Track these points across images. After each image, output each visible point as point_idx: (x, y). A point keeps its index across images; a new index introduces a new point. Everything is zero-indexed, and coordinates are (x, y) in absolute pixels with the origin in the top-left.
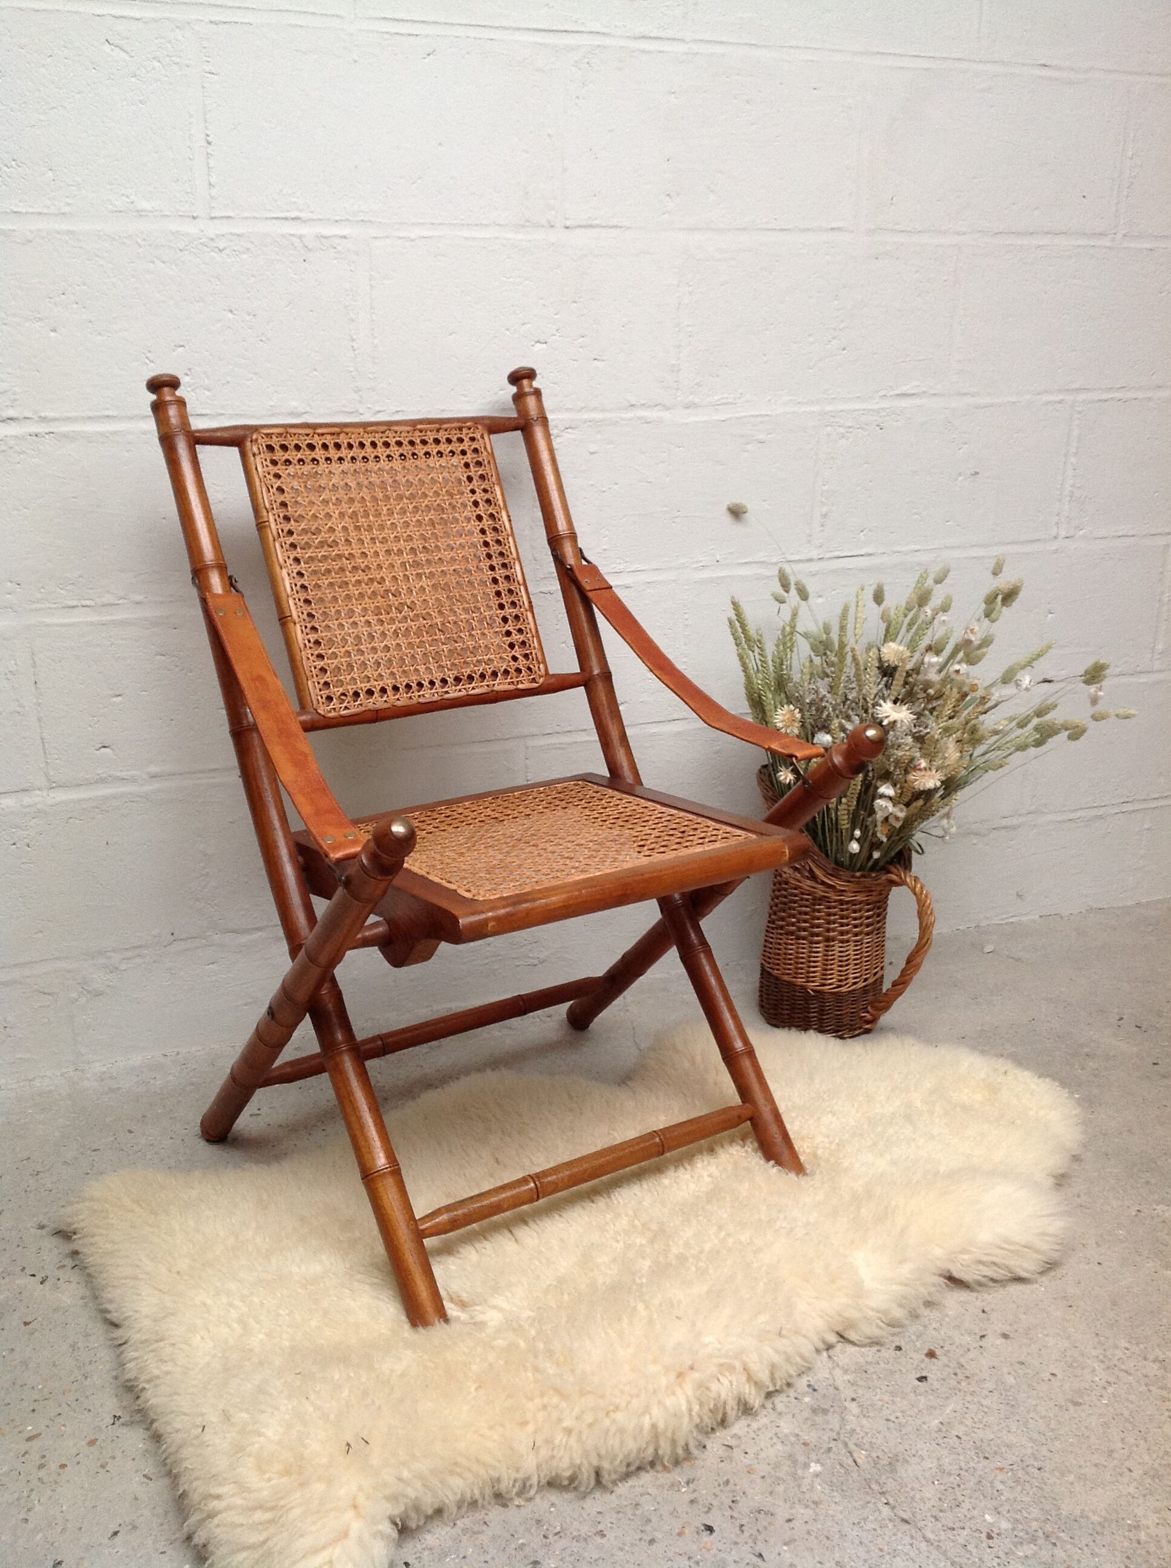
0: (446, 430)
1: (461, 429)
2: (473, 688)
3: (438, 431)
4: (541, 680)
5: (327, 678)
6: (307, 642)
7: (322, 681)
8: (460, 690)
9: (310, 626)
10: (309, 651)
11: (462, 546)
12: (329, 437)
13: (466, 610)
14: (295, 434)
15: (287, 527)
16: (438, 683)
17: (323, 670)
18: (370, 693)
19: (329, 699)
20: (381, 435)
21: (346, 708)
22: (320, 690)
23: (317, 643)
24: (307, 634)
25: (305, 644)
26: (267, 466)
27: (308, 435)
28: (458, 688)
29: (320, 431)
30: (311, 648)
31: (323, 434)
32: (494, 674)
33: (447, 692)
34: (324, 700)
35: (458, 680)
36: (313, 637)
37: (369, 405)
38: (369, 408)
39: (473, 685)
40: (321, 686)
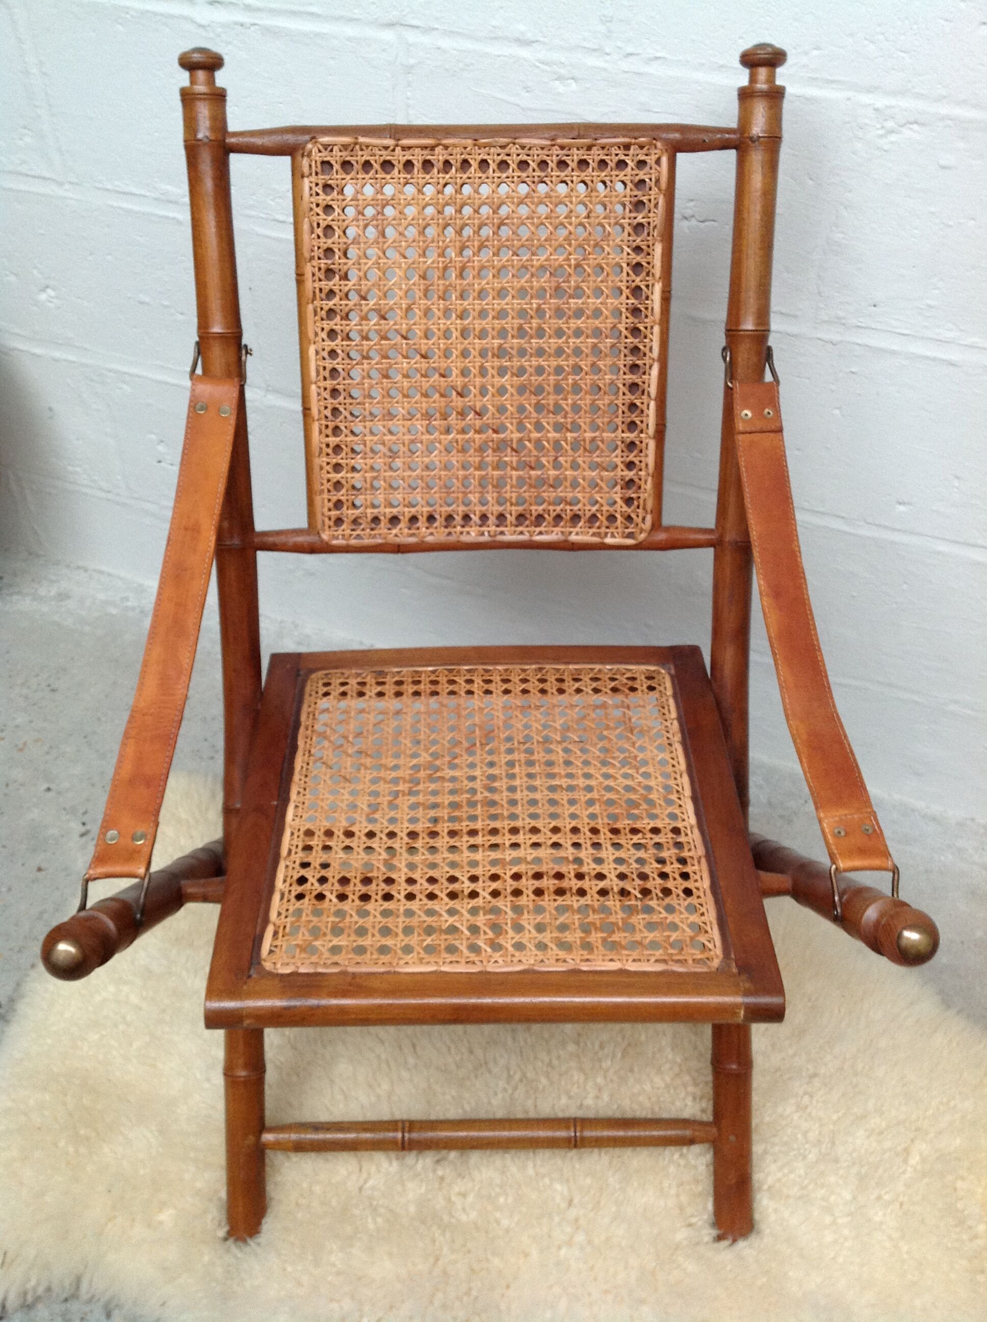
0: (603, 148)
1: (627, 147)
2: (541, 533)
3: (589, 148)
4: (643, 536)
5: (342, 495)
6: (324, 446)
7: (334, 499)
8: (521, 533)
9: (331, 425)
10: (325, 459)
11: (578, 333)
12: (417, 151)
13: (558, 427)
14: (367, 147)
15: (326, 285)
16: (492, 519)
17: (338, 485)
18: (394, 520)
19: (339, 521)
20: (499, 150)
21: (358, 537)
22: (330, 510)
23: (337, 449)
24: (327, 436)
25: (321, 449)
26: (317, 194)
27: (386, 148)
28: (520, 529)
29: (405, 142)
30: (328, 454)
31: (409, 148)
32: (576, 518)
33: (502, 533)
34: (332, 523)
35: (521, 518)
36: (333, 440)
37: (619, 44)
38: (620, 48)
39: (542, 529)
40: (331, 505)
